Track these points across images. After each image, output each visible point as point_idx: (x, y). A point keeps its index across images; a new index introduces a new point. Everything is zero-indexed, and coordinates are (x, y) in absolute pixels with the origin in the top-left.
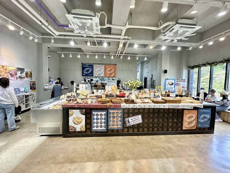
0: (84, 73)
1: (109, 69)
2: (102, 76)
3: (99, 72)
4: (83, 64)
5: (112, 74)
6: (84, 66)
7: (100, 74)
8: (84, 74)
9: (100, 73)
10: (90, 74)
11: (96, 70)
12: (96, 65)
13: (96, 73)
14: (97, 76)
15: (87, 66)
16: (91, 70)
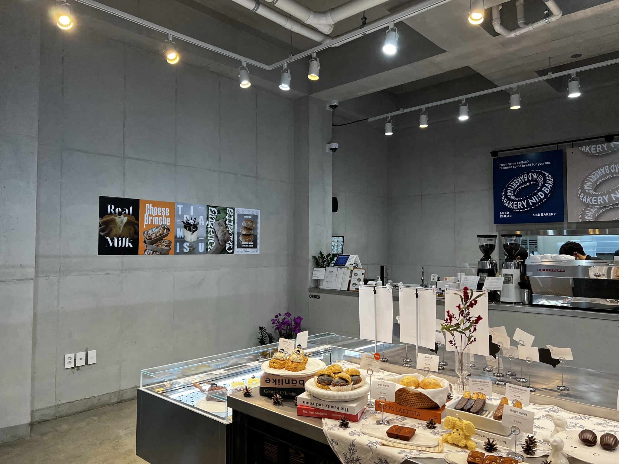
0: (507, 209)
3: (605, 187)
4: (501, 155)
6: (503, 166)
7: (617, 206)
8: (505, 215)
10: (541, 207)
11: (583, 183)
12: (581, 149)
13: (582, 200)
14: (592, 218)
15: (521, 164)
16: (549, 186)
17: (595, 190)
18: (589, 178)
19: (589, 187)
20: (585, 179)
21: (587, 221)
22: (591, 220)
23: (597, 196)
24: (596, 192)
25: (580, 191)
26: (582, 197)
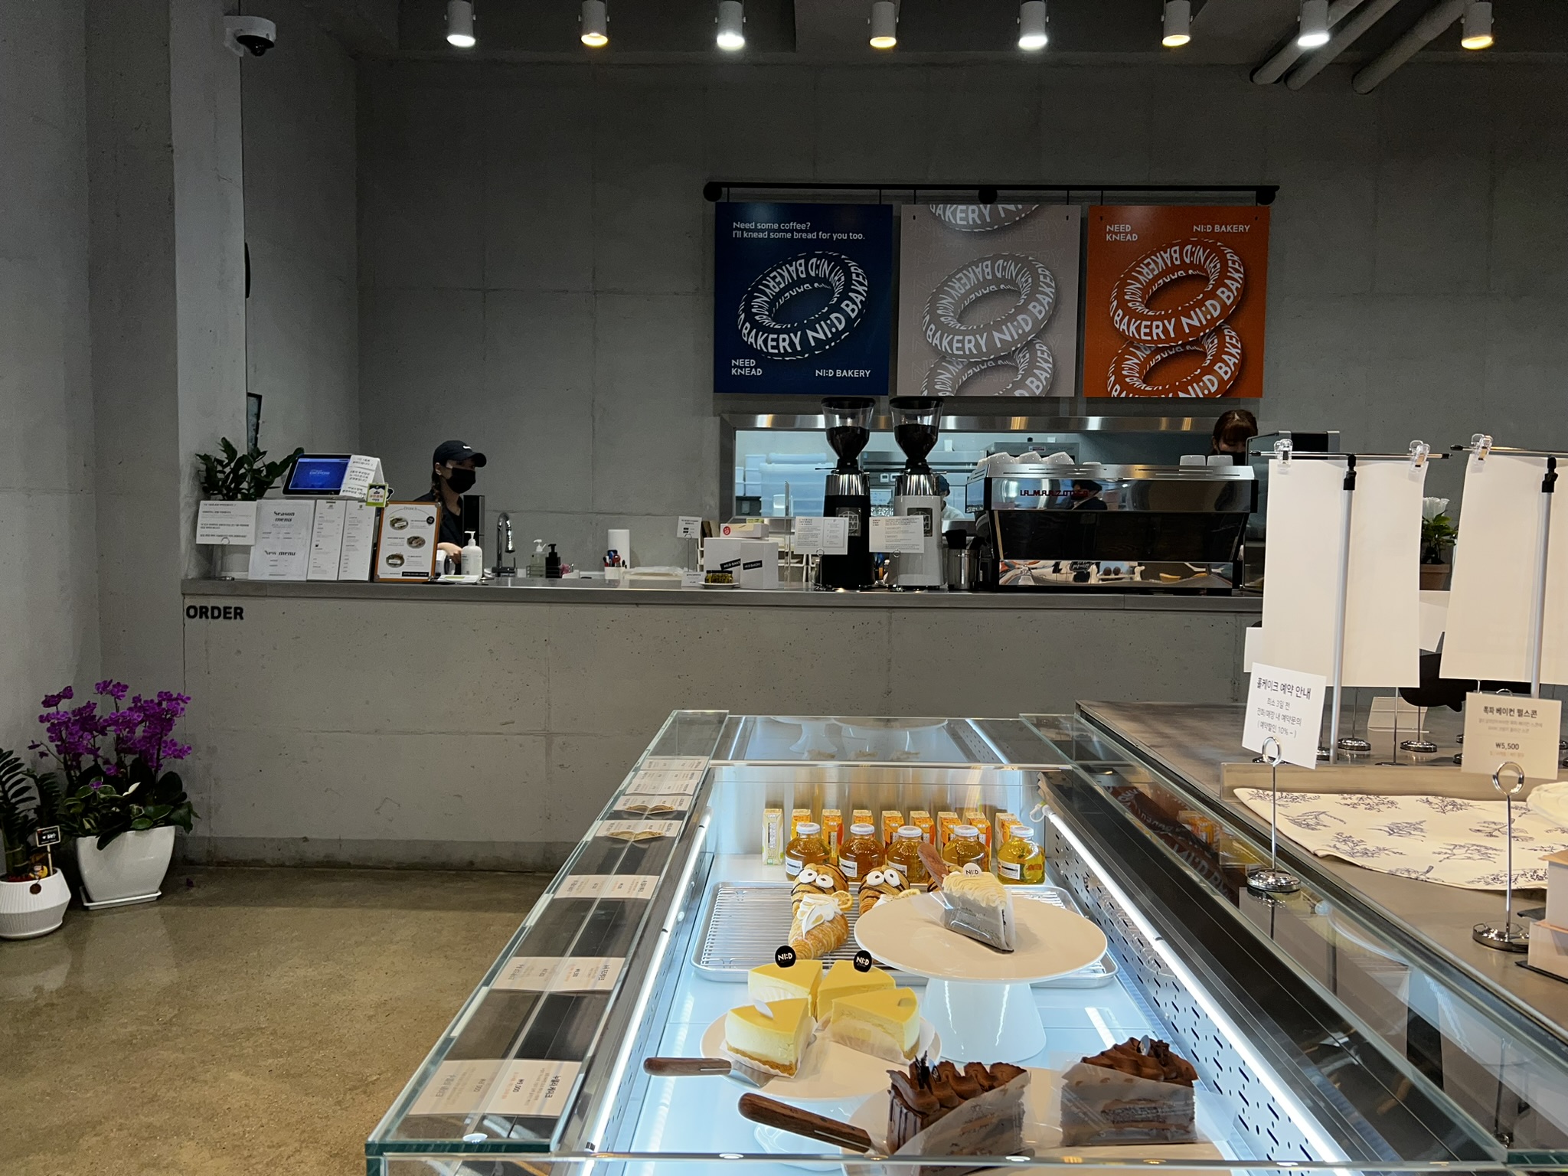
0: (749, 352)
1: (1147, 273)
2: (1035, 386)
3: (982, 314)
4: (735, 195)
5: (1211, 347)
7: (1003, 361)
8: (744, 367)
9: (1007, 335)
10: (838, 352)
11: (934, 300)
12: (934, 211)
13: (930, 341)
14: (950, 389)
15: (791, 231)
16: (859, 299)
17: (960, 319)
18: (949, 286)
19: (947, 309)
20: (940, 290)
21: (940, 394)
22: (948, 394)
23: (964, 333)
24: (962, 324)
25: (928, 318)
26: (931, 334)
